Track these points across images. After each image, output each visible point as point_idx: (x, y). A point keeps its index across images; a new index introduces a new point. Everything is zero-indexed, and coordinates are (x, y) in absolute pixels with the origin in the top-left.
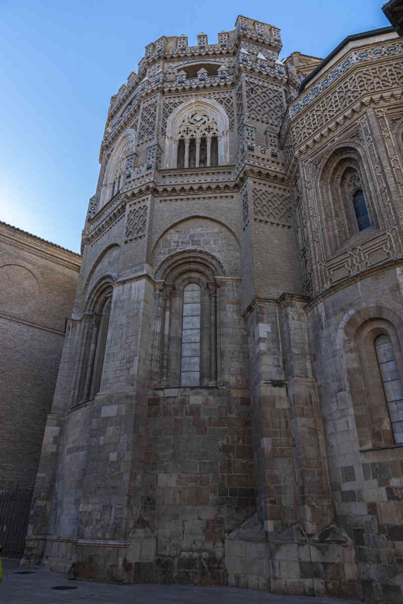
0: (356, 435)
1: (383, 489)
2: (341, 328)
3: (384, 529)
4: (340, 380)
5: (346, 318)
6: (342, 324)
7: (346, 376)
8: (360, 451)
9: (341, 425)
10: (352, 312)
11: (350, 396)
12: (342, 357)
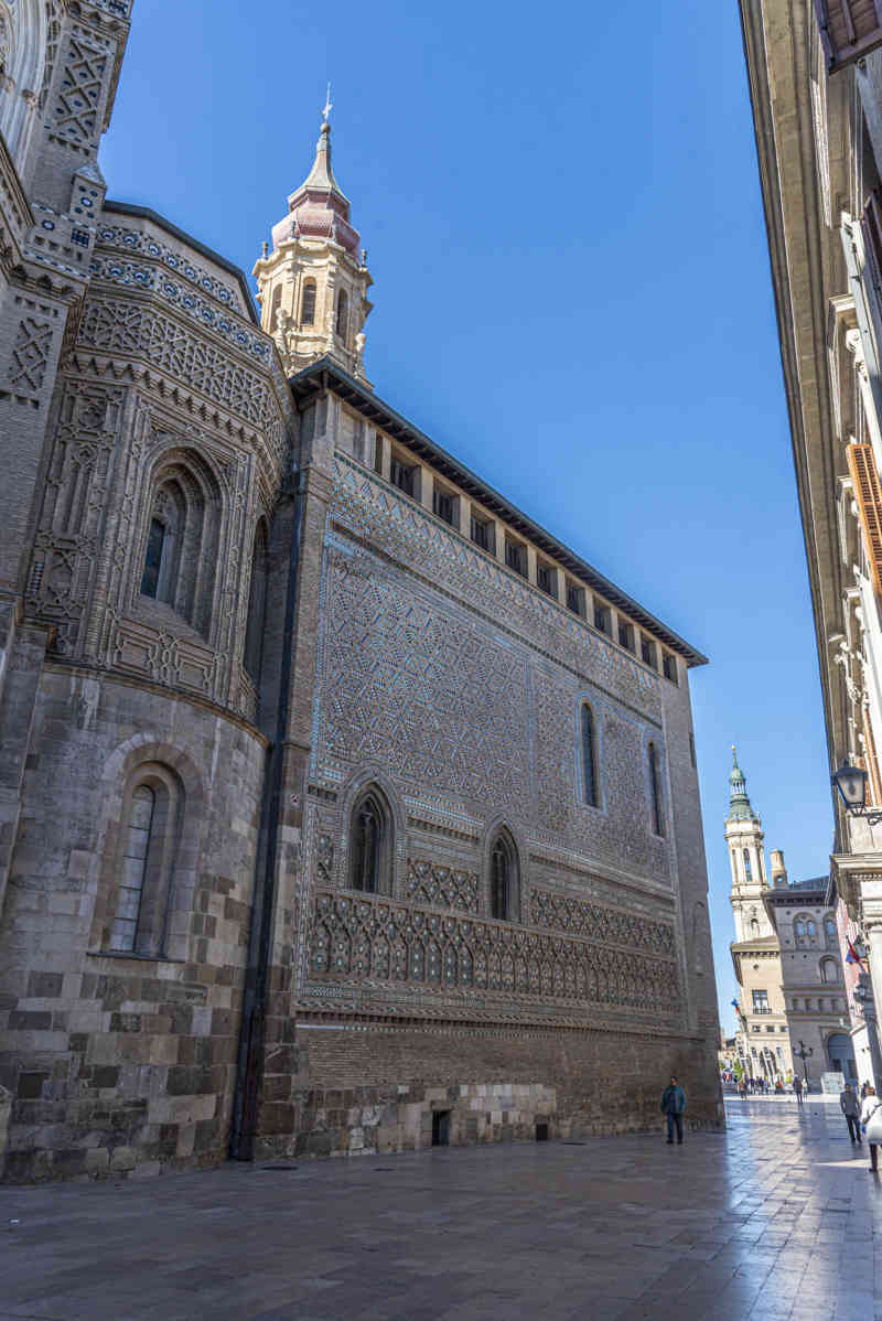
0: (88, 928)
1: (108, 1015)
2: (122, 751)
3: (90, 1071)
4: (88, 831)
5: (136, 740)
6: (126, 745)
7: (103, 831)
8: (88, 954)
9: (60, 903)
10: (149, 738)
11: (100, 864)
12: (107, 796)
